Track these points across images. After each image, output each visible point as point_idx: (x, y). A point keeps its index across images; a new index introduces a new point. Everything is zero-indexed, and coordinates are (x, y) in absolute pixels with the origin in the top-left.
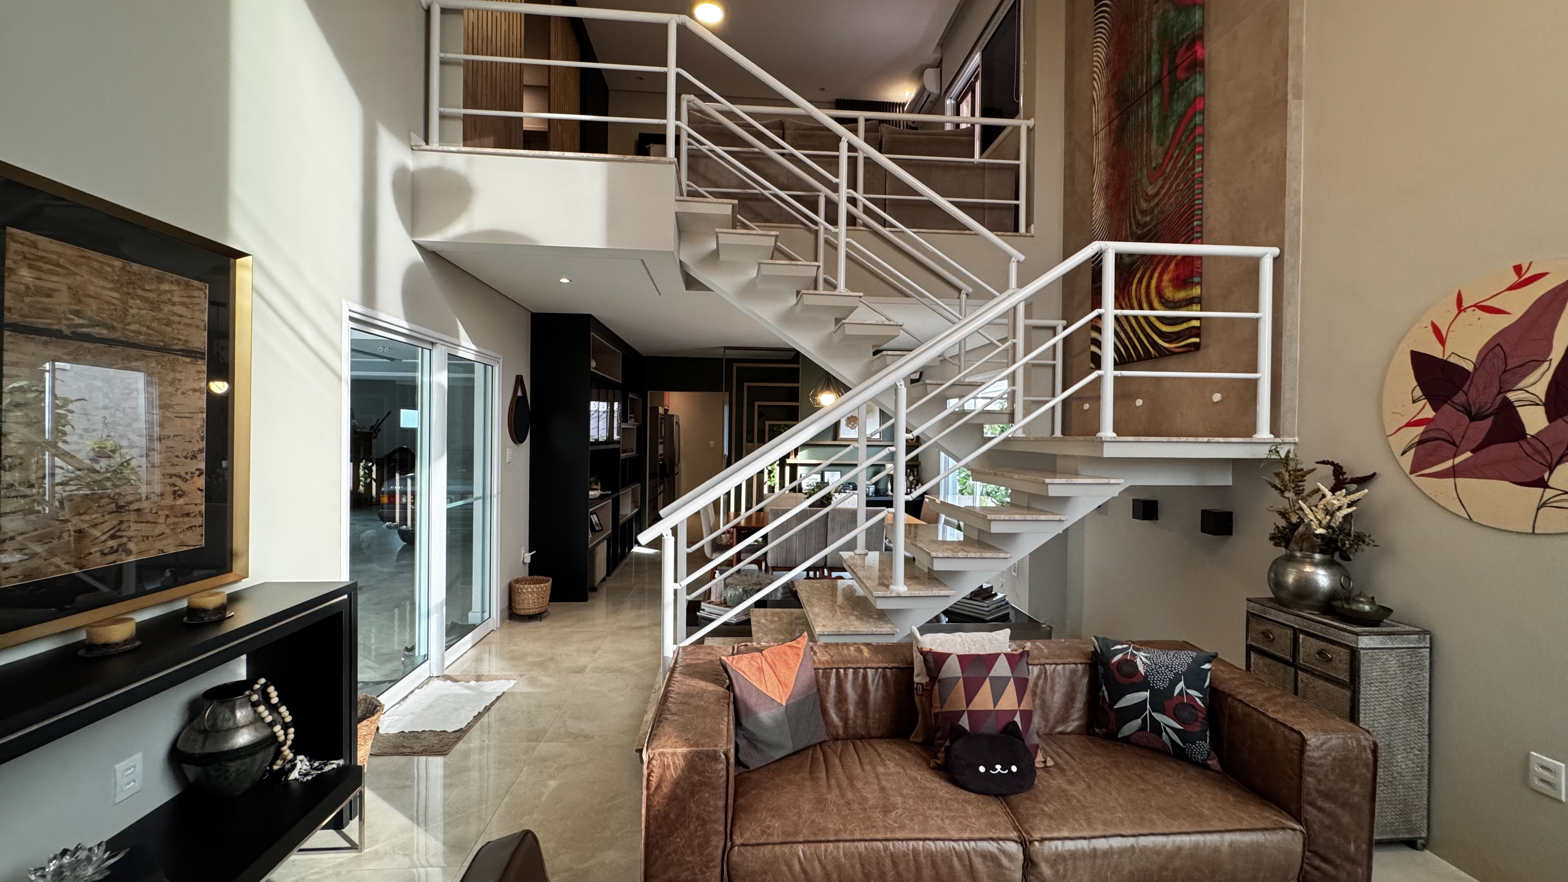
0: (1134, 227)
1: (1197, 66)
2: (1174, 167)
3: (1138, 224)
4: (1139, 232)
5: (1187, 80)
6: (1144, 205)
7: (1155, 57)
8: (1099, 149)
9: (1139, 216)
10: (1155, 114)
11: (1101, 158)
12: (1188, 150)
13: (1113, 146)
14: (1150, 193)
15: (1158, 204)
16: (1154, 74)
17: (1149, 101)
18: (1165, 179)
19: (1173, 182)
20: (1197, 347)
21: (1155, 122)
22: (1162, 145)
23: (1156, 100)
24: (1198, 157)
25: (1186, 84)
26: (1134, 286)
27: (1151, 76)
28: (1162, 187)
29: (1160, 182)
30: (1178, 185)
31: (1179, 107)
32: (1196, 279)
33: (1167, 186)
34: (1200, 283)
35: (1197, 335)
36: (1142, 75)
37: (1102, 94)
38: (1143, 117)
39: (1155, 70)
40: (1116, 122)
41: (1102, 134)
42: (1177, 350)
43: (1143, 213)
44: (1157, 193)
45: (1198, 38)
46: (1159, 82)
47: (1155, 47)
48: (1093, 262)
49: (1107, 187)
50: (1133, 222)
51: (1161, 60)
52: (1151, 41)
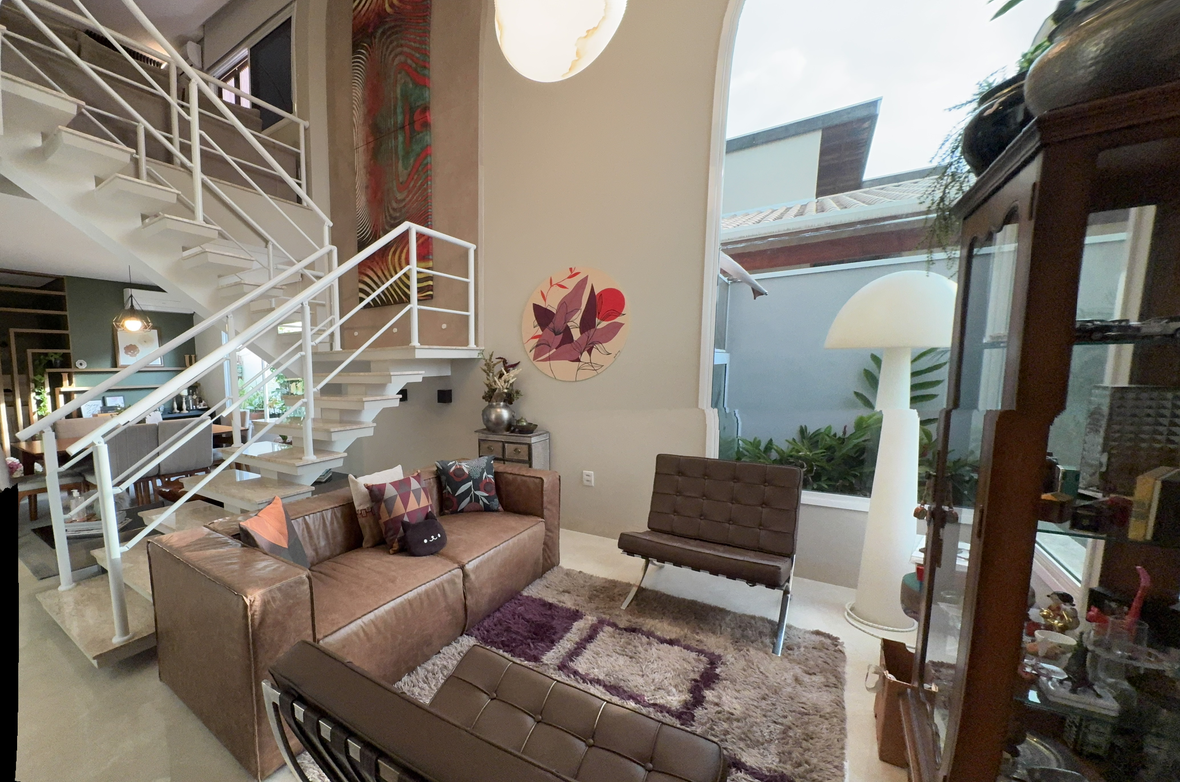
0: (388, 218)
1: (426, 125)
2: (414, 186)
3: (390, 216)
4: (392, 222)
5: (422, 132)
6: (395, 205)
7: (399, 110)
8: (360, 159)
9: (391, 211)
10: (400, 147)
11: (361, 166)
12: (424, 177)
13: (371, 160)
14: (399, 198)
15: (404, 206)
16: (399, 122)
17: (396, 138)
18: (409, 192)
19: (415, 195)
20: (431, 296)
21: (401, 153)
22: (406, 169)
23: (401, 139)
24: (429, 183)
25: (421, 135)
26: (390, 257)
27: (397, 122)
28: (407, 196)
29: (405, 193)
30: (418, 198)
31: (417, 148)
32: (430, 257)
33: (410, 196)
34: (432, 260)
35: (432, 290)
36: (391, 119)
37: (361, 122)
38: (392, 147)
39: (400, 118)
40: (372, 145)
41: (361, 150)
42: (421, 298)
43: (394, 210)
44: (404, 200)
45: (425, 109)
46: (403, 127)
47: (400, 104)
48: (358, 237)
49: (367, 187)
50: (387, 214)
51: (404, 113)
52: (396, 98)
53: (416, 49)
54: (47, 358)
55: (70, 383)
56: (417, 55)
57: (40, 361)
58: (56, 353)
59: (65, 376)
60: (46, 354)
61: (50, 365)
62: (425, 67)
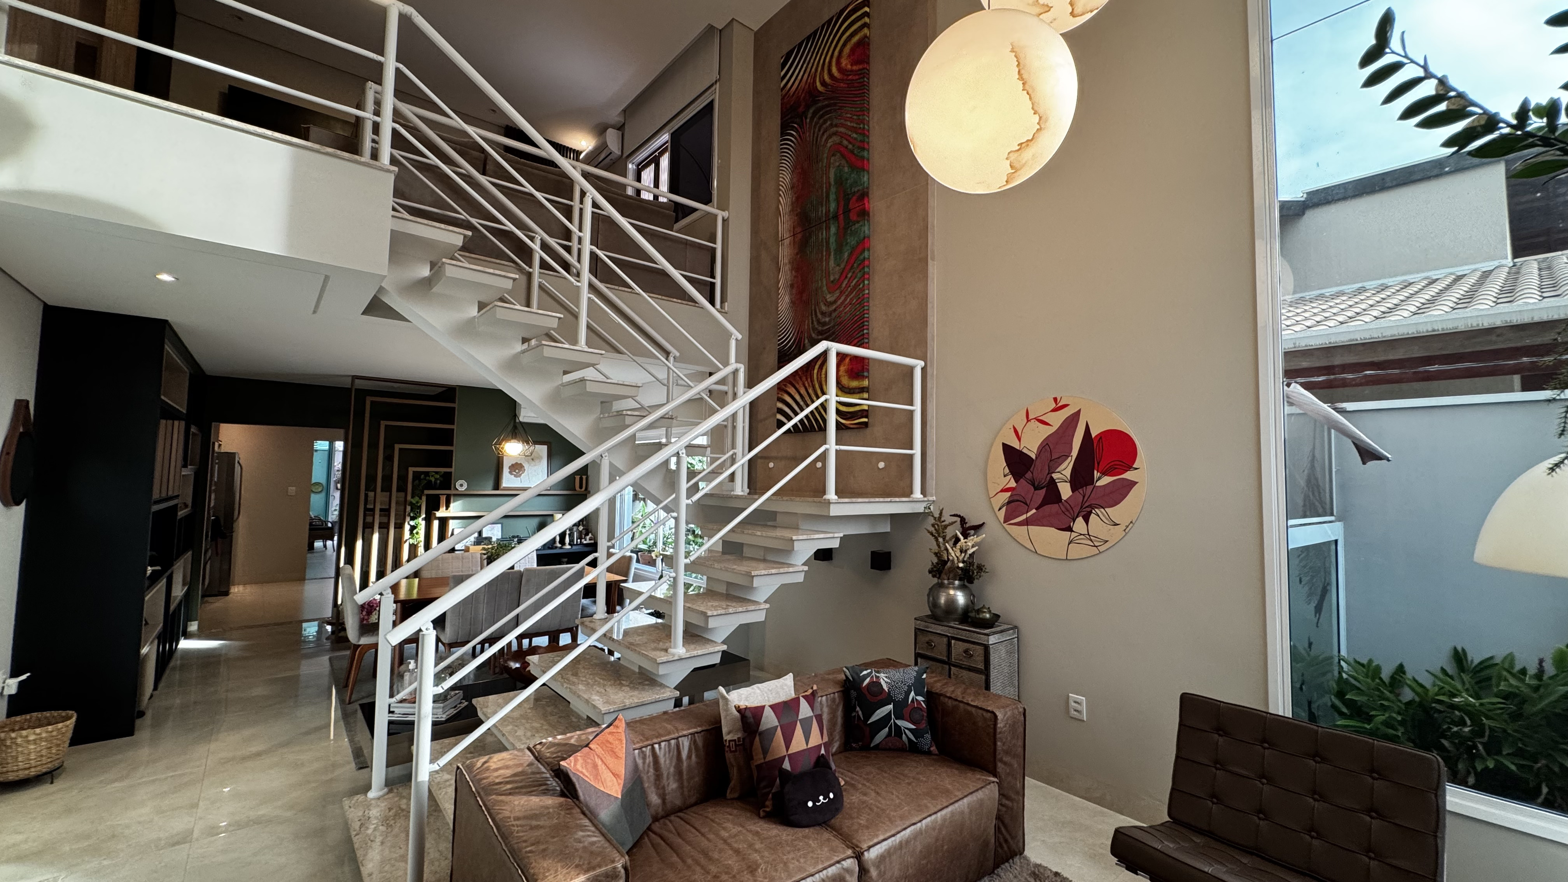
0: (815, 323)
1: (864, 214)
2: (848, 285)
3: (819, 322)
4: (820, 328)
5: (858, 222)
6: (824, 308)
7: (832, 197)
8: (785, 253)
9: (819, 316)
10: (832, 240)
11: (786, 261)
12: (859, 275)
13: (797, 254)
14: (828, 300)
15: (835, 310)
16: (832, 210)
17: (828, 228)
18: (842, 293)
19: (847, 296)
20: (866, 425)
21: (833, 246)
22: (839, 265)
23: (833, 230)
24: (866, 282)
25: (857, 226)
26: (816, 371)
27: (829, 211)
28: (838, 298)
29: (837, 294)
30: (852, 299)
31: (852, 241)
32: (866, 374)
33: (843, 298)
34: (867, 377)
35: (867, 417)
36: (822, 206)
37: (788, 210)
38: (822, 239)
39: (833, 206)
40: (799, 236)
41: (787, 242)
42: (852, 426)
43: (823, 314)
44: (835, 302)
45: (864, 195)
46: (836, 217)
47: (833, 190)
48: (779, 345)
49: (792, 286)
50: (814, 319)
51: (837, 200)
52: (829, 183)
53: (854, 130)
54: (427, 478)
55: (447, 507)
56: (855, 135)
57: (420, 480)
58: (437, 473)
59: (443, 500)
60: (427, 474)
61: (430, 486)
62: (863, 149)
